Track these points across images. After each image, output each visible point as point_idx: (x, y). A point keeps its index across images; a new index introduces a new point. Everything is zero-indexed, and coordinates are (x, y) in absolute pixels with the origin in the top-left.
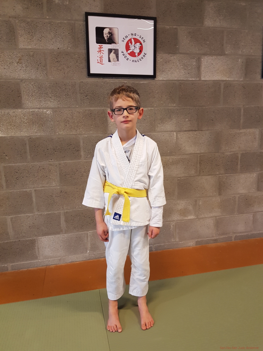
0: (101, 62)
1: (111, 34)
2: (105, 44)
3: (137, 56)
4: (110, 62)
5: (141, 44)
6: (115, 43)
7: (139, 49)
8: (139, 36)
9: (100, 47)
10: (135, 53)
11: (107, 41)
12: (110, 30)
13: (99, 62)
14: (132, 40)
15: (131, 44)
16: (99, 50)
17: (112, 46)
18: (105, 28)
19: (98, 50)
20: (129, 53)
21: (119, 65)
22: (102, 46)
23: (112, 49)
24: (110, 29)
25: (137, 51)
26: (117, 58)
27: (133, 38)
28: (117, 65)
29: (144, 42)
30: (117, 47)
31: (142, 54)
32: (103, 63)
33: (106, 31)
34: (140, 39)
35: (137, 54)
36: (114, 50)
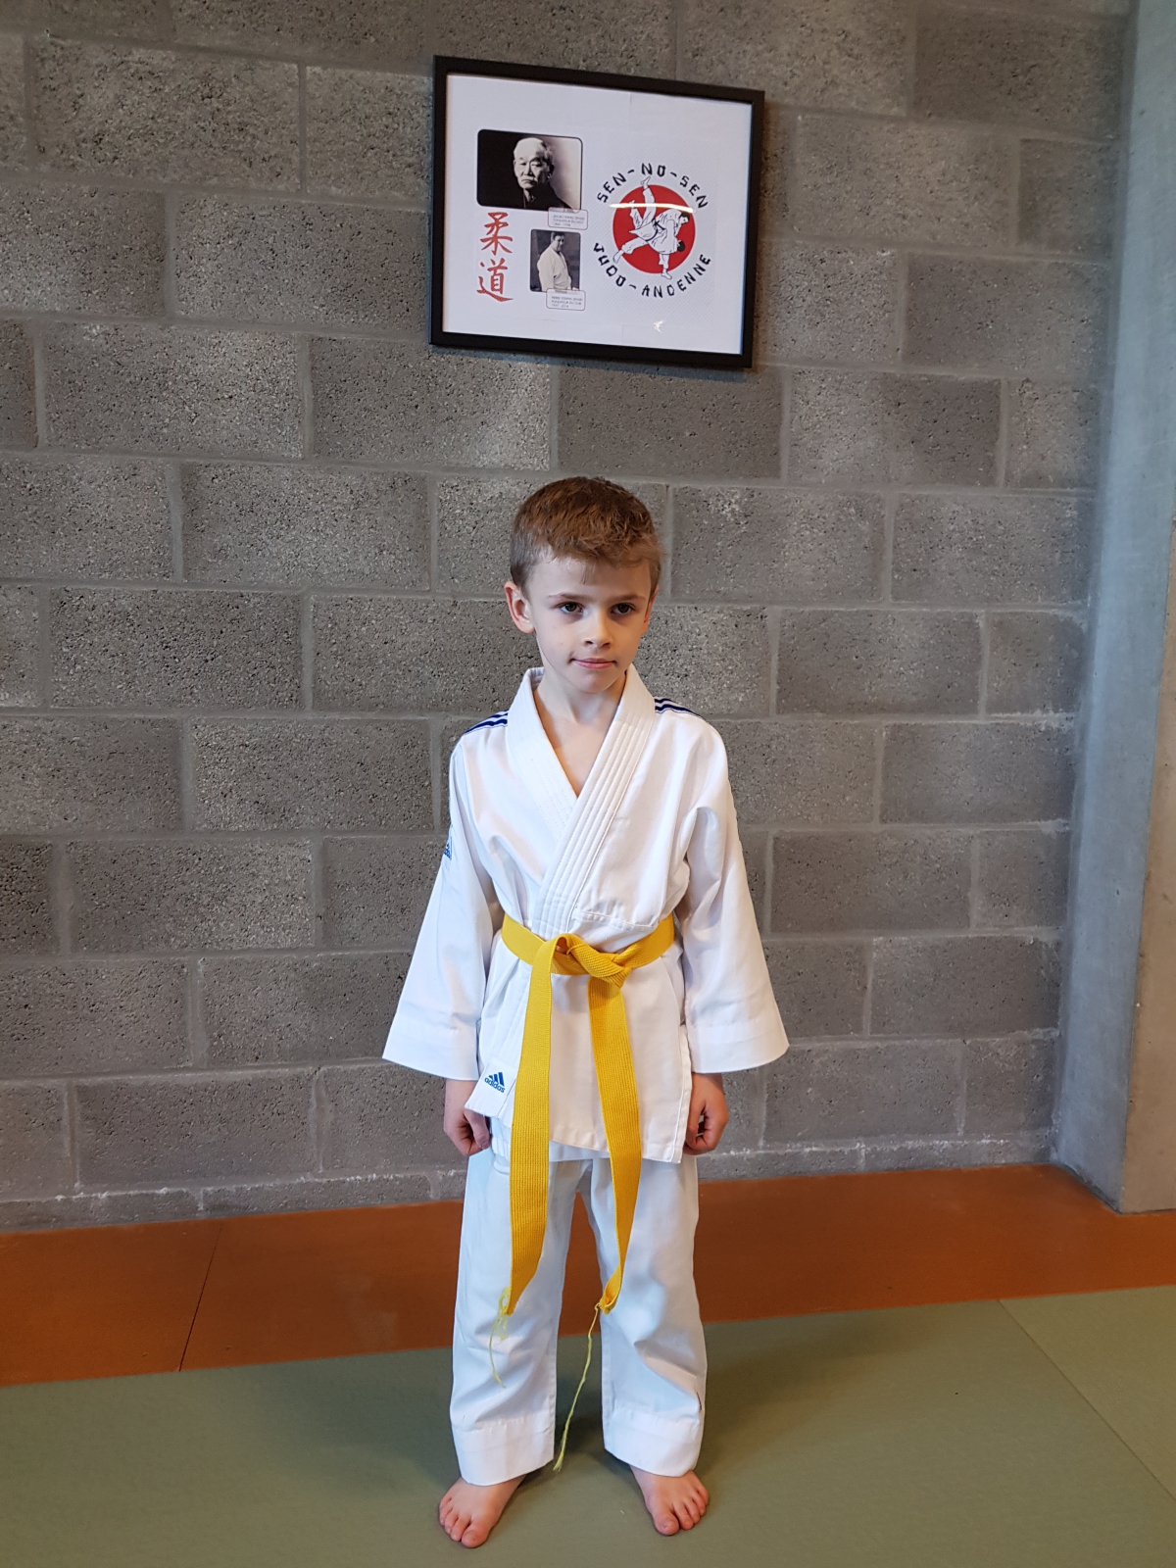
1: (549, 163)
3: (666, 267)
20: (631, 252)
26: (569, 274)
36: (558, 237)
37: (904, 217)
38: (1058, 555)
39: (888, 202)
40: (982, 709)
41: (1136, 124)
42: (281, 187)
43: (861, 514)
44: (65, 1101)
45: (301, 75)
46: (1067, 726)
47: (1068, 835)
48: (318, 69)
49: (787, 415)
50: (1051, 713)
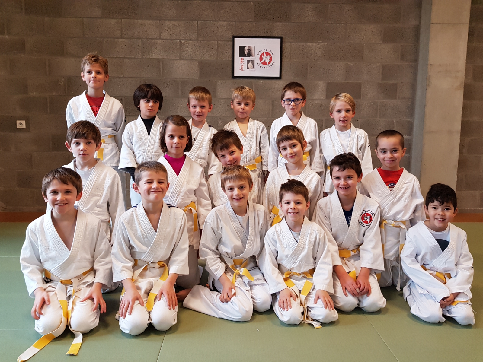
1: (249, 50)
2: (245, 57)
5: (271, 56)
6: (252, 56)
7: (269, 59)
8: (269, 51)
11: (246, 55)
13: (241, 69)
14: (265, 53)
15: (264, 56)
18: (245, 46)
19: (240, 61)
20: (262, 62)
23: (250, 60)
24: (249, 47)
25: (268, 61)
26: (253, 66)
29: (273, 55)
31: (272, 63)
32: (243, 70)
33: (246, 49)
34: (270, 53)
37: (381, 58)
38: (407, 110)
39: (379, 56)
41: (420, 41)
42: (287, 60)
43: (374, 104)
45: (291, 44)
46: (409, 138)
47: (410, 156)
48: (293, 43)
49: (362, 89)
50: (406, 136)
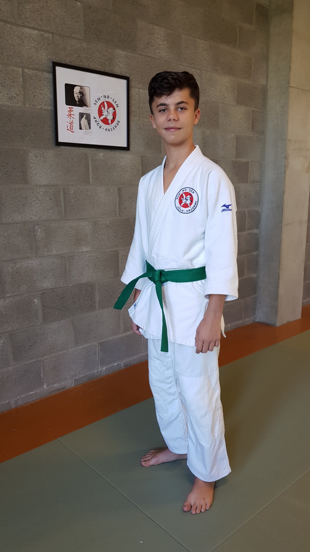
0: (71, 129)
2: (76, 106)
3: (110, 123)
4: (82, 129)
5: (114, 109)
6: (87, 106)
7: (113, 115)
8: (112, 99)
9: (70, 109)
10: (108, 120)
11: (77, 102)
12: (81, 89)
13: (69, 129)
14: (105, 103)
15: (104, 108)
16: (69, 114)
17: (84, 109)
18: (75, 86)
20: (102, 119)
21: (91, 134)
22: (72, 108)
23: (83, 113)
24: (81, 87)
25: (110, 117)
26: (89, 125)
27: (106, 101)
28: (89, 134)
29: (117, 107)
30: (89, 111)
31: (116, 122)
32: (73, 131)
33: (76, 90)
34: (113, 103)
35: (110, 121)
36: (85, 115)
37: (235, 127)
38: (256, 197)
40: (246, 230)
44: (97, 346)
45: (139, 92)
46: (258, 232)
47: (258, 255)
48: (142, 90)
50: (255, 230)
